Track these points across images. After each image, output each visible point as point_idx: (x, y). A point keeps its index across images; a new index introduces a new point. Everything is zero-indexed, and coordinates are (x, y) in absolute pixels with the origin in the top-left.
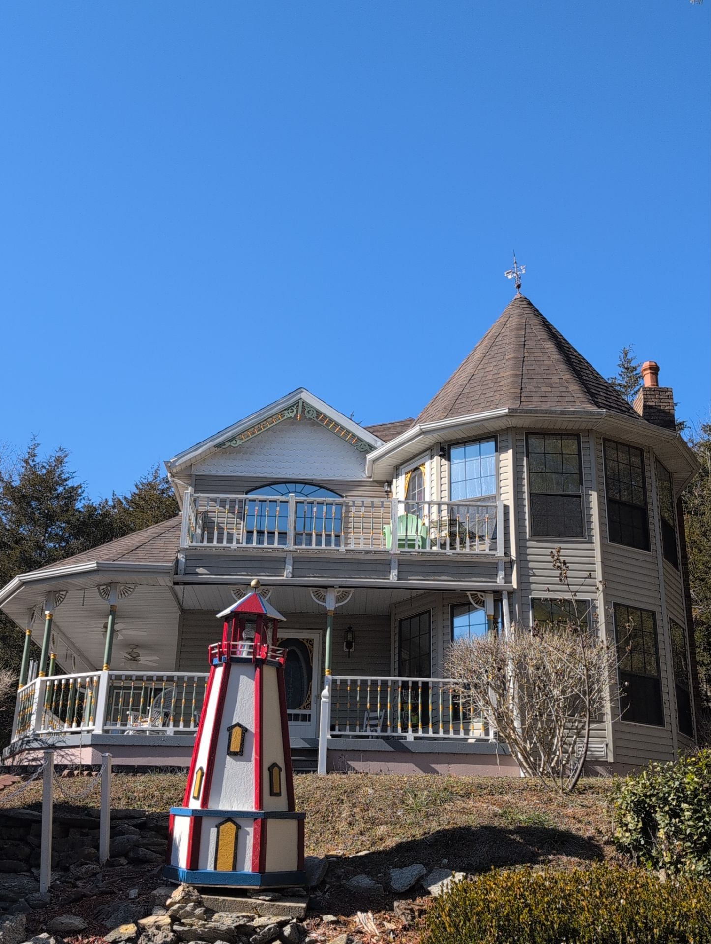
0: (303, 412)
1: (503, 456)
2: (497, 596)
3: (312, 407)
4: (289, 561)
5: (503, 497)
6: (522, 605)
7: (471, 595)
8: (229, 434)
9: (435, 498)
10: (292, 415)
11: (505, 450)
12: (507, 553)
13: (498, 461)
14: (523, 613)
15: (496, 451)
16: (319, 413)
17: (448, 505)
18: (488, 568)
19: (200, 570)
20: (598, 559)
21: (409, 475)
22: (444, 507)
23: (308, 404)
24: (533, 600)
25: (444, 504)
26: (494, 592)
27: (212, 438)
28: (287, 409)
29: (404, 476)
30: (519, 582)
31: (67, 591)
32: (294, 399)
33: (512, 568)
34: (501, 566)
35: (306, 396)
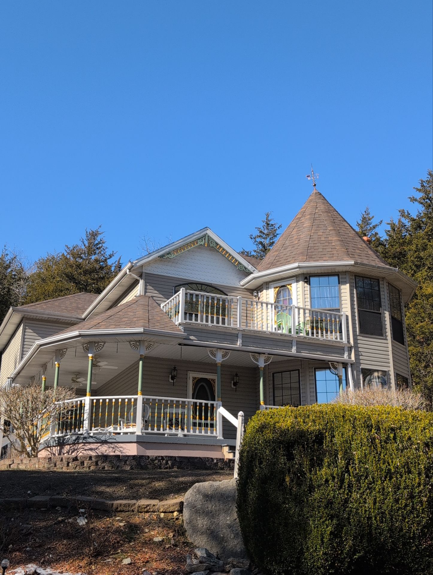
0: (208, 242)
1: (343, 287)
2: (345, 365)
3: (213, 240)
4: (240, 336)
5: (344, 310)
6: (357, 371)
7: (331, 364)
8: (167, 250)
9: (301, 305)
10: (202, 243)
11: (345, 283)
12: (349, 342)
13: (340, 290)
14: (358, 376)
15: (339, 283)
16: (217, 244)
17: (310, 310)
18: (339, 349)
19: (192, 337)
20: (390, 349)
21: (277, 289)
22: (307, 311)
23: (211, 238)
24: (362, 369)
25: (307, 309)
26: (343, 363)
27: (158, 251)
28: (199, 239)
29: (273, 289)
30: (356, 359)
31: (105, 342)
32: (203, 233)
33: (351, 351)
34: (346, 349)
35: (209, 232)
